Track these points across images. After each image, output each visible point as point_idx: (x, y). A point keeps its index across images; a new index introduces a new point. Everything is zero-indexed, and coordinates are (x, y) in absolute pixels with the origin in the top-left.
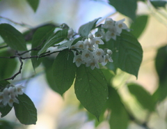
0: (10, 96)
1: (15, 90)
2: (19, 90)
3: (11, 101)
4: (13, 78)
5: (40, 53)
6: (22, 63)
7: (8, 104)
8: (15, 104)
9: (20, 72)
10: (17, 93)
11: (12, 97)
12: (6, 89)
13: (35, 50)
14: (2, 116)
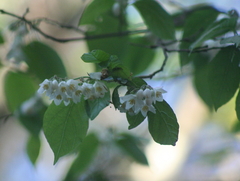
0: (145, 102)
1: (153, 95)
2: (159, 94)
3: (145, 108)
4: (151, 77)
5: (193, 46)
6: (166, 57)
7: (140, 112)
8: (149, 114)
9: (162, 70)
10: (155, 99)
11: (148, 103)
12: (141, 90)
13: (186, 41)
14: (130, 128)
